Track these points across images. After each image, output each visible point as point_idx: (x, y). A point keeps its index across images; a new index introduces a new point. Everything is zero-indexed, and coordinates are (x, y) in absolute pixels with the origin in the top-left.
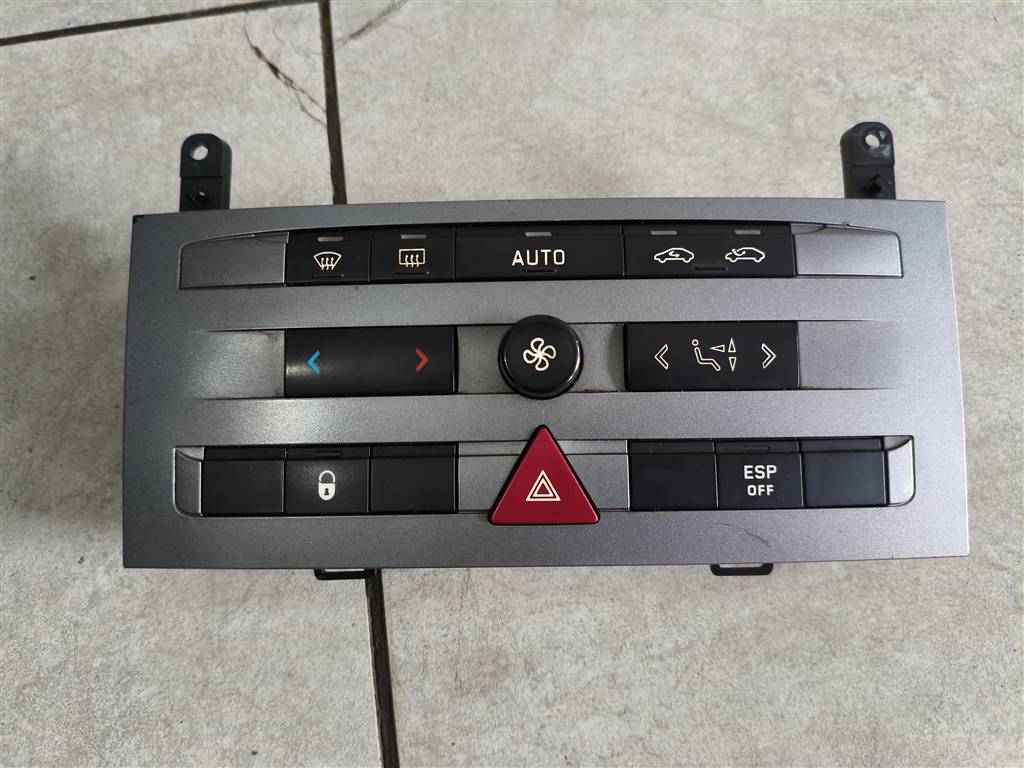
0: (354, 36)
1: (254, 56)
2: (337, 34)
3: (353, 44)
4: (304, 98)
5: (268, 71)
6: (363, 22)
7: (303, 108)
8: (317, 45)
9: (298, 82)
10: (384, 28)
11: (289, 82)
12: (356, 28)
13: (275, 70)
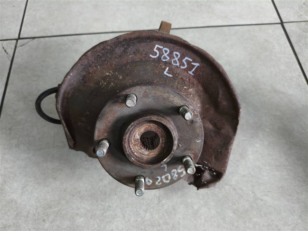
0: (21, 46)
1: (2, 48)
2: (18, 45)
3: (20, 48)
4: (9, 56)
5: (4, 51)
6: (23, 44)
7: (8, 58)
8: (14, 47)
9: (9, 53)
10: (26, 45)
11: (7, 53)
12: (21, 44)
13: (5, 51)
